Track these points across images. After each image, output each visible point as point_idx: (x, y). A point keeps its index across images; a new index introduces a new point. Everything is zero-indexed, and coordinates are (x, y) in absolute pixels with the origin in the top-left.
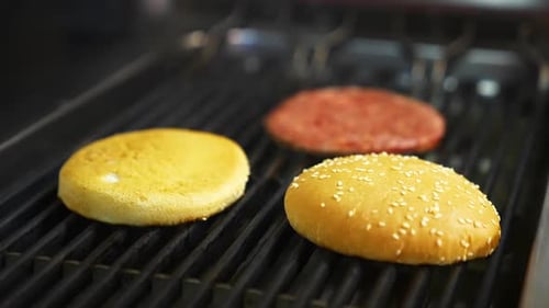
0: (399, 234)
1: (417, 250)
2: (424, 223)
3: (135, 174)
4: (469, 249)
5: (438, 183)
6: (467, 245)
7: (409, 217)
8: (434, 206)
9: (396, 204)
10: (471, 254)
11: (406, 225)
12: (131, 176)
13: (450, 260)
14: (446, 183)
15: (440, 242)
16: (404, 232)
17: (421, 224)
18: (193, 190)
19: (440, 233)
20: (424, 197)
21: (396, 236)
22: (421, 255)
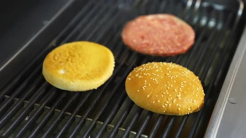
0: (165, 105)
1: (171, 111)
2: (174, 102)
3: (71, 70)
4: (190, 110)
5: (182, 83)
6: (190, 109)
7: (169, 99)
8: (179, 94)
9: (165, 93)
10: (191, 112)
11: (167, 102)
12: (69, 72)
13: (183, 114)
14: (185, 82)
15: (179, 109)
16: (166, 105)
17: (173, 102)
18: (92, 79)
19: (180, 106)
20: (175, 90)
21: (163, 106)
22: (173, 113)
